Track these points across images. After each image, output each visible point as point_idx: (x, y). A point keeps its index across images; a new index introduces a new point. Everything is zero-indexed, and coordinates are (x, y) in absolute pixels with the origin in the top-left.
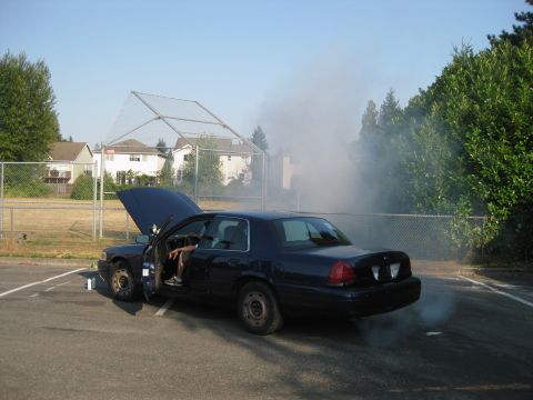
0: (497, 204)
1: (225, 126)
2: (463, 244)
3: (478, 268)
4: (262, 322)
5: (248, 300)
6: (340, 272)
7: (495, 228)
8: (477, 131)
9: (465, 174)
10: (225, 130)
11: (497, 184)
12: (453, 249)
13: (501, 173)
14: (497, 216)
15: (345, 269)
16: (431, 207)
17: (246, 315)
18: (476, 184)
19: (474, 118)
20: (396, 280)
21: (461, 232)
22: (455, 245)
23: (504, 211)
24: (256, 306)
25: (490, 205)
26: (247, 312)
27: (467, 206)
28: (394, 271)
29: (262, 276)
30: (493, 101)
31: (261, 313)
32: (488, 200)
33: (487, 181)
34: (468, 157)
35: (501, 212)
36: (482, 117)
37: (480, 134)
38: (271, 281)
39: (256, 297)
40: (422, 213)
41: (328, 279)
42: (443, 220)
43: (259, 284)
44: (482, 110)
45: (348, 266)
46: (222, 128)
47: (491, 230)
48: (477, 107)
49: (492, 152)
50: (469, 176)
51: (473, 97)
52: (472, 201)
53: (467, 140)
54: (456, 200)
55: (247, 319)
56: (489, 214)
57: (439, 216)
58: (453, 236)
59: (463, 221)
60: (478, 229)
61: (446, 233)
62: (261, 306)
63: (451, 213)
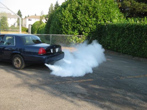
0: (85, 32)
1: (8, 9)
2: (76, 43)
4: (19, 66)
5: (15, 60)
6: (41, 51)
7: (84, 38)
8: (80, 12)
9: (77, 24)
10: (9, 10)
11: (85, 26)
13: (86, 24)
14: (85, 35)
15: (43, 50)
16: (67, 33)
17: (15, 64)
18: (80, 26)
19: (79, 8)
20: (57, 53)
21: (76, 40)
22: (74, 43)
23: (87, 34)
24: (18, 61)
25: (83, 32)
26: (15, 63)
27: (77, 32)
28: (57, 50)
29: (19, 52)
30: (85, 4)
31: (19, 63)
32: (83, 31)
33: (82, 26)
34: (77, 19)
35: (86, 34)
36: (81, 8)
37: (81, 13)
38: (22, 54)
39: (18, 59)
40: (65, 34)
41: (38, 53)
42: (71, 36)
43: (18, 55)
44: (82, 6)
45: (44, 49)
46: (7, 10)
48: (80, 5)
49: (84, 18)
50: (78, 24)
51: (79, 3)
52: (78, 31)
53: (77, 14)
54: (74, 31)
55: (15, 65)
56: (83, 35)
57: (69, 35)
58: (73, 41)
59: (76, 37)
60: (80, 39)
61: (71, 40)
62: (19, 62)
63: (73, 34)
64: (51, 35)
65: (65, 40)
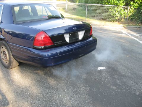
2: (120, 16)
3: (125, 25)
4: (8, 63)
5: (2, 50)
7: (132, 11)
12: (116, 18)
14: (134, 7)
16: (110, 2)
21: (120, 12)
22: (117, 17)
23: (137, 5)
25: (132, 2)
26: (2, 56)
27: (123, 2)
28: (81, 35)
32: (131, 0)
35: (135, 5)
40: (106, 4)
41: (34, 44)
42: (114, 7)
47: (131, 12)
52: (125, 1)
55: (2, 59)
56: (131, 5)
57: (112, 6)
58: (117, 13)
59: (121, 8)
60: (126, 11)
61: (114, 12)
62: (6, 54)
63: (117, 5)
64: (87, 4)
65: (106, 12)
